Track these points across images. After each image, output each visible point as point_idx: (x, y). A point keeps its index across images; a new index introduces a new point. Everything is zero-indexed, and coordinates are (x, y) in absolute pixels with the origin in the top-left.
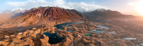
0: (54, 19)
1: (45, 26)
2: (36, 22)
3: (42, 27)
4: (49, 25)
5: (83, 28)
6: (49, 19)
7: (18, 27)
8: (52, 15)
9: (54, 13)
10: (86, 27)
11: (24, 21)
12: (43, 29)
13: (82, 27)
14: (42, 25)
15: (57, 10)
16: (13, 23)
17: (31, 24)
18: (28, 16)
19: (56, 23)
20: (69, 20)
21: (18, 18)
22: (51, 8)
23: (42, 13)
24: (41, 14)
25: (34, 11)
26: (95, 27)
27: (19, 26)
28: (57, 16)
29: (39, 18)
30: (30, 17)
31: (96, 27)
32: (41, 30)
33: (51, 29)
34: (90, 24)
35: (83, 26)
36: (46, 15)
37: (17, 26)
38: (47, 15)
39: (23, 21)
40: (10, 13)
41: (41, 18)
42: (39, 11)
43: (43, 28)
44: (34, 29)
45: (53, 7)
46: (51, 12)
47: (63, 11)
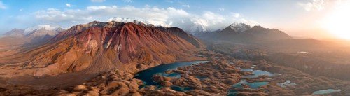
0: (132, 56)
1: (112, 79)
2: (85, 66)
3: (103, 80)
4: (121, 72)
5: (213, 78)
6: (119, 55)
7: (37, 78)
8: (126, 43)
9: (129, 39)
10: (219, 74)
11: (53, 63)
12: (106, 89)
13: (208, 76)
14: (101, 75)
15: (137, 32)
16: (26, 65)
17: (70, 69)
18: (63, 47)
19: (138, 66)
20: (169, 57)
21: (39, 53)
22: (122, 24)
23: (99, 38)
24: (96, 43)
25: (79, 33)
26: (239, 72)
27: (40, 74)
28: (139, 47)
29: (94, 53)
30: (68, 50)
31: (242, 73)
32: (101, 90)
33: (128, 85)
34: (226, 66)
35: (211, 73)
36: (109, 44)
37: (33, 73)
38: (113, 45)
39: (50, 61)
40: (22, 36)
41: (97, 53)
42: (92, 33)
43: (106, 85)
44: (81, 87)
45: (128, 23)
46: (122, 36)
47: (152, 34)
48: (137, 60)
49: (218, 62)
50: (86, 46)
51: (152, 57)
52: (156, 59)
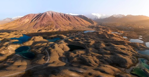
8: (42, 19)
9: (45, 17)
23: (31, 18)
24: (29, 20)
28: (49, 21)
38: (35, 20)
46: (42, 16)
47: (63, 16)
48: (43, 27)
49: (104, 32)
50: (23, 21)
51: (54, 26)
52: (56, 27)
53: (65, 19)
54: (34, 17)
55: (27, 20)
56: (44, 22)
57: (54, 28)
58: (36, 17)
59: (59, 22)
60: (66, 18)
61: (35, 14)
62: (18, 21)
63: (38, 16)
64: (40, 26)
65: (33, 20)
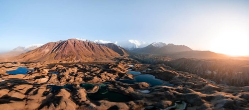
6: (56, 56)
8: (64, 49)
9: (67, 47)
15: (75, 43)
23: (52, 48)
24: (49, 50)
28: (71, 52)
38: (56, 50)
40: (22, 50)
41: (46, 55)
42: (49, 45)
46: (63, 45)
47: (87, 45)
48: (64, 58)
50: (43, 51)
51: (75, 57)
52: (77, 59)
53: (88, 49)
54: (55, 47)
55: (47, 50)
56: (65, 53)
57: (74, 59)
58: (57, 46)
59: (81, 53)
60: (89, 47)
61: (56, 43)
62: (37, 52)
63: (59, 45)
64: (61, 57)
65: (54, 50)
